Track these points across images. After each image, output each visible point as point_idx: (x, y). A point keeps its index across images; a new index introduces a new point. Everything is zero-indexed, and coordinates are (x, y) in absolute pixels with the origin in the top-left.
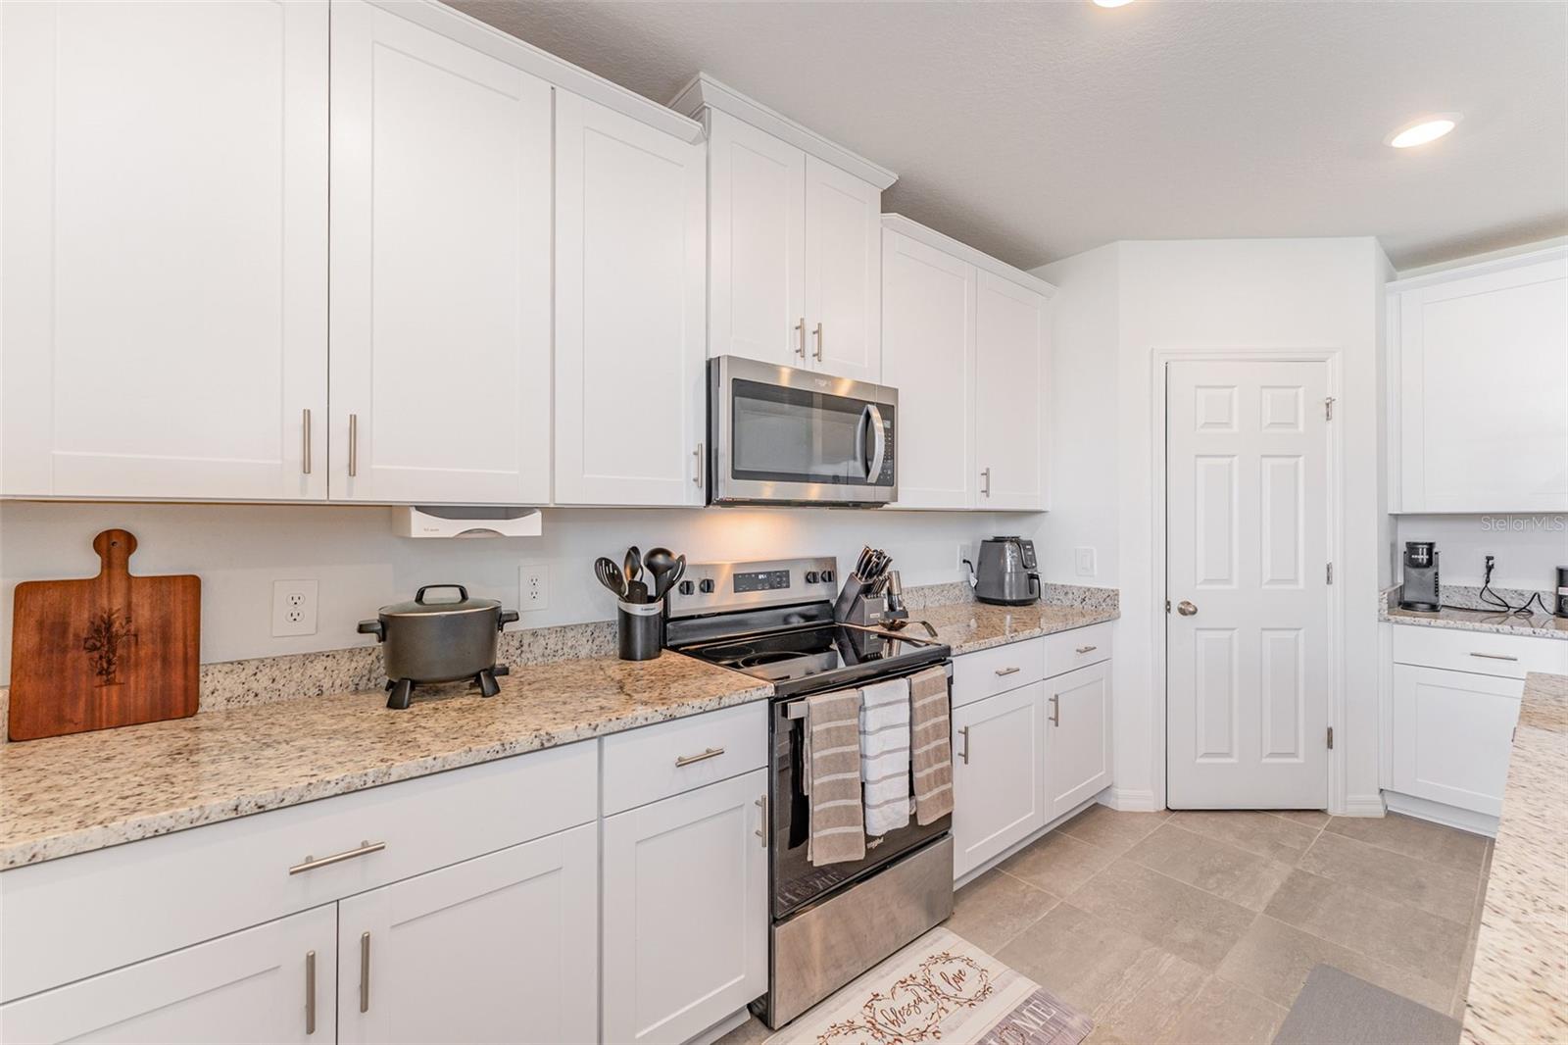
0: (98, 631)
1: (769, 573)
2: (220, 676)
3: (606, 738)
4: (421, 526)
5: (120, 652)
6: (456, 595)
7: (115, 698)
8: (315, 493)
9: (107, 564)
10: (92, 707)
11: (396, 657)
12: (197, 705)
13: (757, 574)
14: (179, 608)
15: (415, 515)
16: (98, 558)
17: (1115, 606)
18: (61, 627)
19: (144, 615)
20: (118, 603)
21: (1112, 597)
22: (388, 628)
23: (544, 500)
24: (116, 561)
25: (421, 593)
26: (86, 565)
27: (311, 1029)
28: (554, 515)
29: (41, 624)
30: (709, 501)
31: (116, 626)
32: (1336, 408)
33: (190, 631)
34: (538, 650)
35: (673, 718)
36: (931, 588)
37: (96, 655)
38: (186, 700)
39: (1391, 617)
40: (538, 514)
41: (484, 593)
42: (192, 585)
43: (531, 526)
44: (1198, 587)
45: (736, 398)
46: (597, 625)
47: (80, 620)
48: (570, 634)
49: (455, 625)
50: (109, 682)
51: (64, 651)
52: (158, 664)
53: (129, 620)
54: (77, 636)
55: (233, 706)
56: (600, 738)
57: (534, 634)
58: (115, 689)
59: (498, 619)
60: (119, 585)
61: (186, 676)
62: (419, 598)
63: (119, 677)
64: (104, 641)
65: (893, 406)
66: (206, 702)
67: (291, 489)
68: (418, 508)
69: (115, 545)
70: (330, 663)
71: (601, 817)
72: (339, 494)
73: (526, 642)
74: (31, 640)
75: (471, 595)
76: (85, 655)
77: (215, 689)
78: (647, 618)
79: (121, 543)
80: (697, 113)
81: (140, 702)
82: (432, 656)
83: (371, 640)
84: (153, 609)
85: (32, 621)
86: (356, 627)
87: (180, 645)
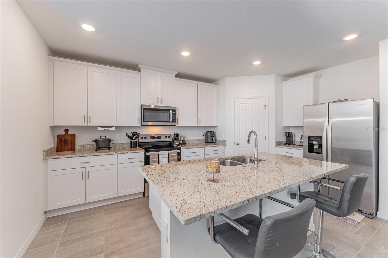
0: (65, 140)
1: (157, 136)
2: (78, 146)
3: (118, 154)
4: (99, 129)
5: (67, 143)
6: (105, 137)
7: (67, 148)
8: (86, 125)
9: (66, 133)
10: (64, 149)
11: (97, 145)
12: (75, 150)
13: (155, 136)
14: (73, 139)
15: (98, 127)
16: (65, 132)
17: (226, 143)
18: (61, 140)
19: (69, 139)
20: (67, 137)
21: (225, 142)
22: (96, 141)
23: (115, 125)
24: (67, 133)
25: (100, 137)
26: (64, 133)
27: (83, 179)
28: (117, 127)
29: (59, 139)
30: (141, 125)
31: (67, 140)
32: (267, 107)
33: (74, 141)
34: (119, 146)
35: (128, 153)
36: (194, 140)
37: (65, 143)
38: (74, 149)
39: (277, 146)
40: (115, 127)
41: (108, 137)
42: (74, 136)
43: (114, 129)
44: (240, 140)
45: (144, 111)
46: (128, 143)
47: (63, 139)
48: (124, 144)
49: (104, 141)
50: (66, 146)
51: (61, 142)
52: (71, 144)
53: (68, 139)
54: (63, 141)
55: (79, 150)
56: (117, 154)
57: (118, 144)
58: (67, 147)
59: (110, 141)
60: (67, 136)
61: (74, 146)
62: (100, 138)
63: (67, 145)
64: (65, 141)
65: (175, 110)
66: (76, 149)
67: (83, 124)
68: (99, 126)
69: (66, 131)
70: (90, 146)
71: (117, 164)
72: (89, 125)
73: (117, 145)
74: (59, 141)
75: (107, 138)
76: (64, 143)
77: (77, 148)
78: (134, 142)
79: (67, 131)
80: (139, 70)
81: (69, 148)
82: (101, 145)
83: (94, 143)
84: (70, 138)
85: (58, 139)
86: (92, 141)
87: (73, 142)
